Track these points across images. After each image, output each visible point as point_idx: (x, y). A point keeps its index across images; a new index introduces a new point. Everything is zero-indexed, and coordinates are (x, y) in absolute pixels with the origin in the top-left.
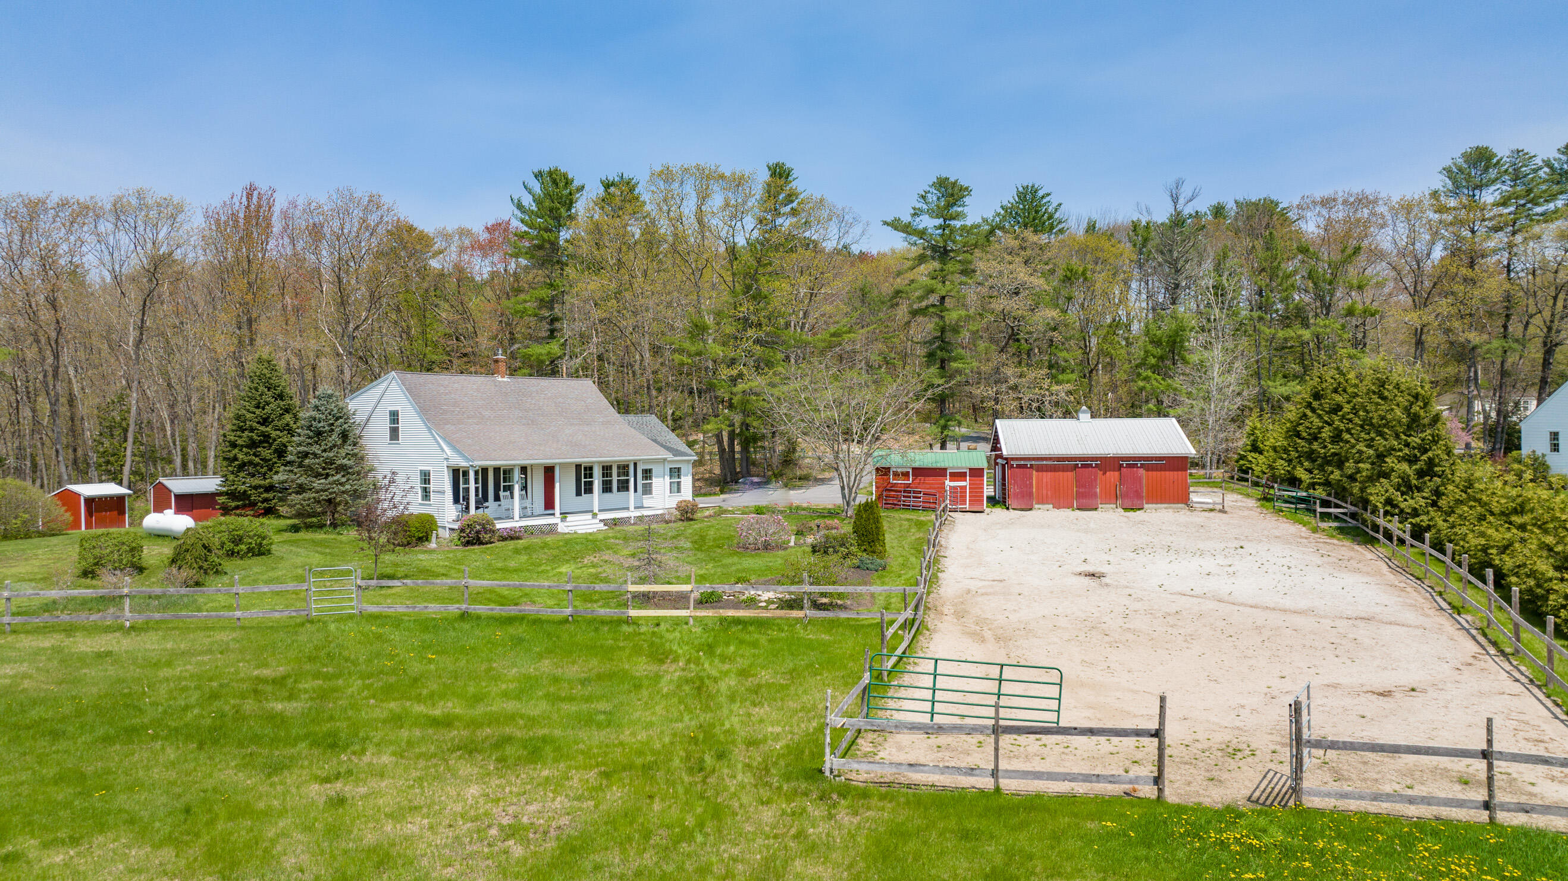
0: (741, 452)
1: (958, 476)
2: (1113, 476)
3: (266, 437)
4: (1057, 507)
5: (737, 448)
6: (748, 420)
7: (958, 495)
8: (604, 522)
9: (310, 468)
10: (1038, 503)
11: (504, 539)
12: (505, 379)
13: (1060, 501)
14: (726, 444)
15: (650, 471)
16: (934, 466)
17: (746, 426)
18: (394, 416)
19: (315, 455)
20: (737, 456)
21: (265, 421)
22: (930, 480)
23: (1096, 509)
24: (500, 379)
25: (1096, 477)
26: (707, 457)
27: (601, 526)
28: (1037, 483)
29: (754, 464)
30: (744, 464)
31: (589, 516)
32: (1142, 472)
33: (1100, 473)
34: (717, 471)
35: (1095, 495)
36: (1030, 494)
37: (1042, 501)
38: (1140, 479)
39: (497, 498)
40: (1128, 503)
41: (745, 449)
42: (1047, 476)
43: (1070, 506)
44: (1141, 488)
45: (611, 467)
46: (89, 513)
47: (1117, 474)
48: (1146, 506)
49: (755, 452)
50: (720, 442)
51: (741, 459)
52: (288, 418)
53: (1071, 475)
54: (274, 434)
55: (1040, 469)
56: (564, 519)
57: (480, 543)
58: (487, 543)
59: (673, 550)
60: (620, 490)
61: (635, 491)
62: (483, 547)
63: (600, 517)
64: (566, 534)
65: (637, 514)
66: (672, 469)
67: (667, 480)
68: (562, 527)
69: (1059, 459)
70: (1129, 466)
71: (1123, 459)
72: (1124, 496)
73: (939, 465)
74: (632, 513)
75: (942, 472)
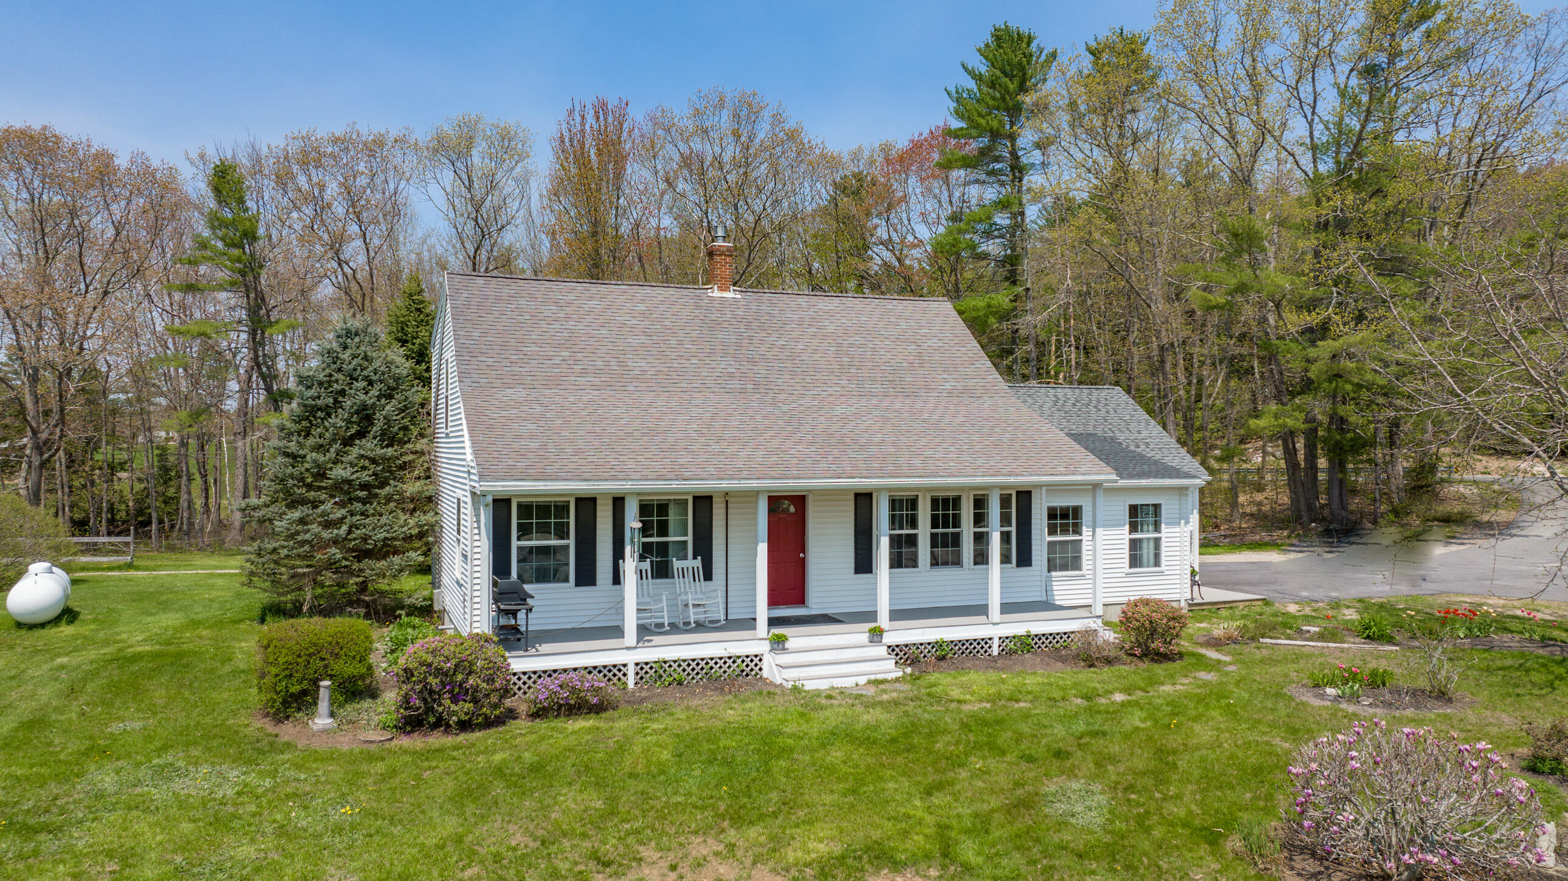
0: (1330, 470)
5: (1322, 463)
6: (1342, 410)
8: (905, 655)
11: (539, 713)
12: (729, 295)
14: (1301, 456)
15: (1077, 511)
17: (1340, 422)
18: (448, 373)
20: (1322, 476)
24: (716, 293)
26: (1268, 477)
27: (889, 669)
29: (1354, 492)
30: (1336, 492)
31: (857, 634)
34: (1285, 499)
41: (1338, 464)
45: (957, 501)
49: (1357, 471)
50: (1290, 453)
51: (1330, 481)
56: (778, 643)
57: (440, 724)
58: (465, 726)
59: (1020, 842)
60: (981, 558)
61: (1025, 559)
62: (448, 740)
63: (890, 638)
64: (770, 691)
65: (1019, 629)
66: (1134, 510)
67: (1123, 535)
68: (774, 669)
74: (996, 627)
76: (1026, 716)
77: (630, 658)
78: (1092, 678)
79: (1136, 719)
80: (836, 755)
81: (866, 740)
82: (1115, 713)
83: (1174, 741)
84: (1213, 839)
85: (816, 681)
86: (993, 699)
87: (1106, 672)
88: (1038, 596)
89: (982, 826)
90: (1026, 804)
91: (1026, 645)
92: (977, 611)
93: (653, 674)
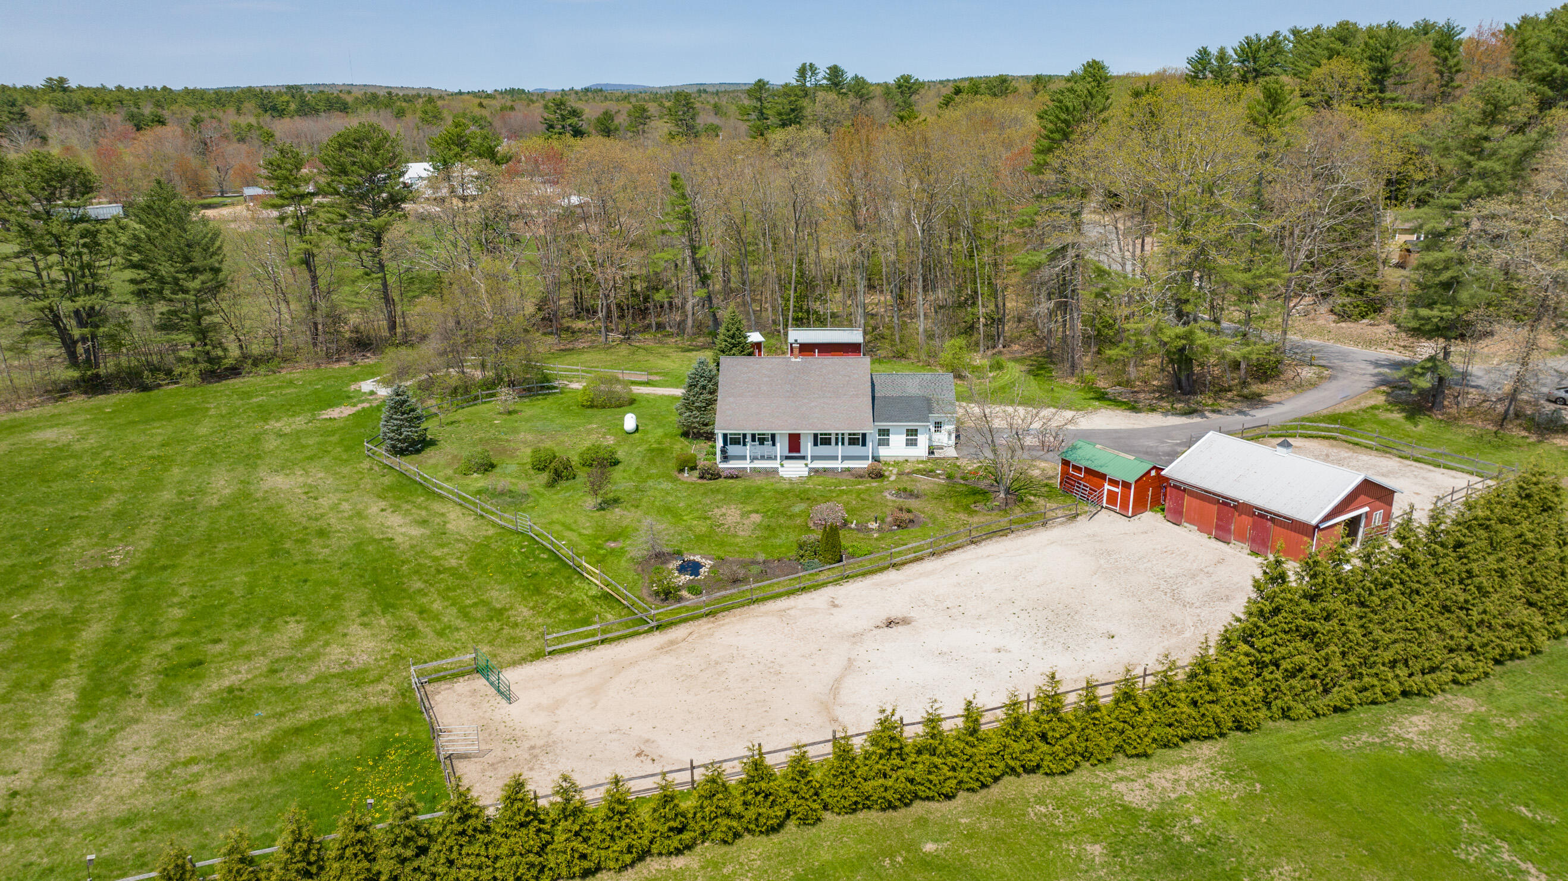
1: (1114, 482)
2: (1247, 520)
4: (1199, 530)
7: (1114, 497)
8: (811, 470)
10: (1186, 522)
11: (727, 477)
13: (1203, 527)
16: (1096, 469)
22: (1095, 480)
23: (1229, 543)
24: (794, 360)
25: (1233, 516)
27: (804, 474)
28: (1188, 505)
31: (803, 465)
32: (1270, 524)
33: (1236, 514)
35: (1229, 531)
36: (1182, 513)
37: (1190, 522)
38: (1268, 529)
40: (1255, 547)
42: (1196, 502)
43: (1209, 533)
44: (1268, 537)
47: (1251, 519)
48: (1269, 556)
53: (1214, 508)
55: (1192, 494)
56: (783, 465)
57: (705, 479)
58: (713, 479)
60: (837, 444)
62: (710, 482)
63: (811, 466)
64: (777, 477)
65: (846, 466)
66: (908, 430)
67: (903, 437)
68: (778, 470)
69: (1206, 491)
70: (1260, 515)
71: (1257, 508)
72: (1253, 540)
73: (1102, 470)
74: (838, 465)
75: (1103, 476)
77: (748, 466)
81: (778, 491)
83: (835, 499)
85: (789, 475)
86: (816, 485)
91: (847, 470)
92: (835, 458)
93: (754, 470)
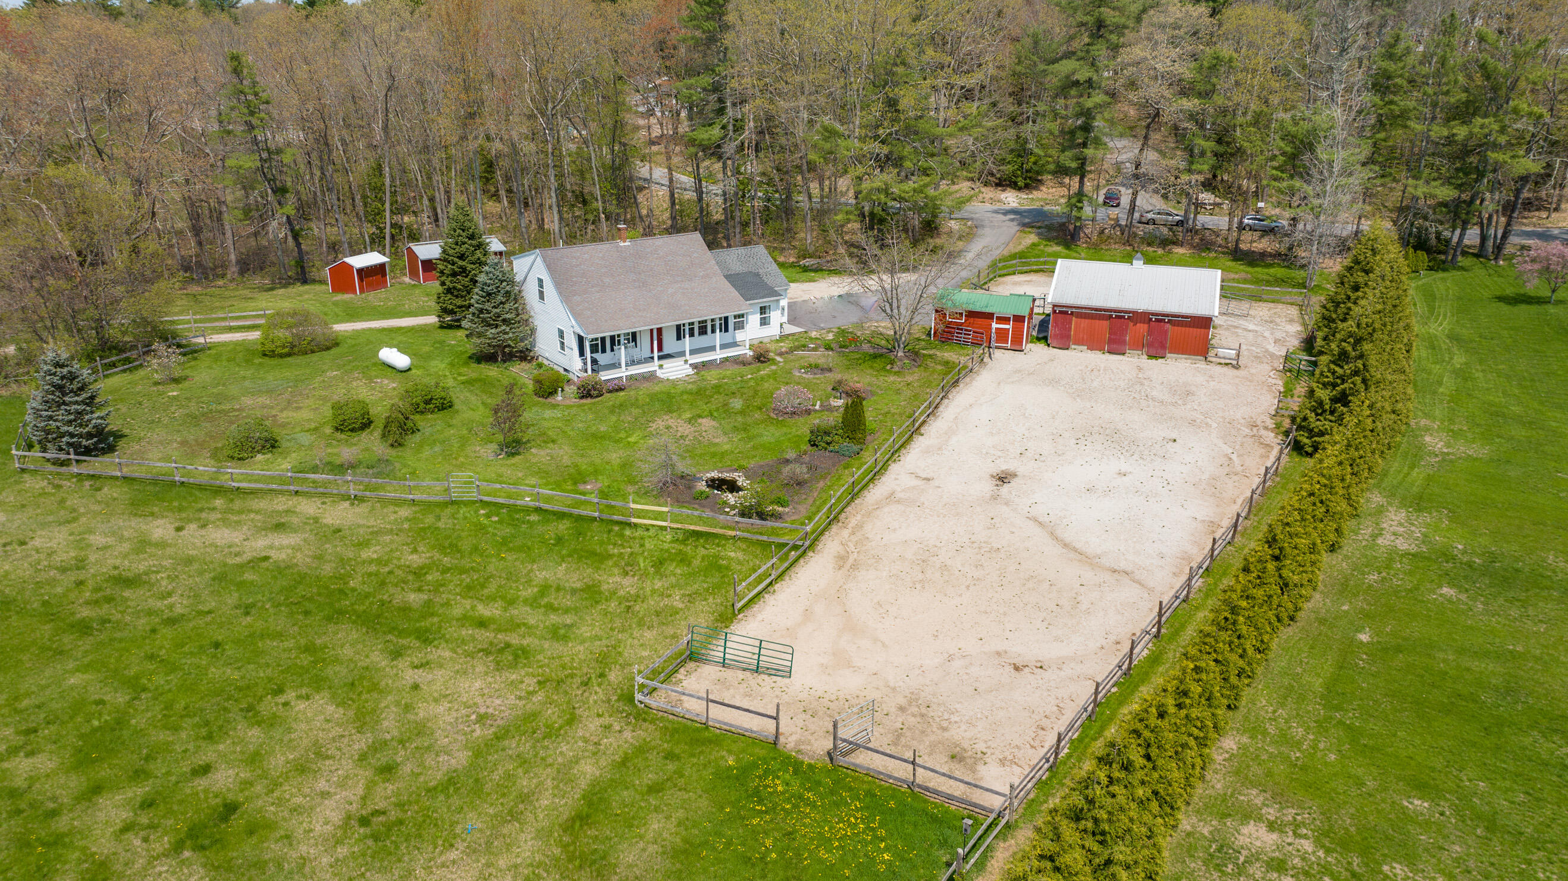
1: (1003, 320)
2: (1142, 328)
3: (464, 270)
4: (1091, 348)
7: (1002, 335)
8: (694, 366)
9: (484, 320)
10: (1074, 344)
11: (610, 392)
12: (627, 243)
13: (1094, 345)
16: (984, 310)
18: (540, 281)
19: (488, 312)
21: (462, 257)
22: (979, 321)
23: (1124, 354)
24: (622, 244)
25: (1127, 326)
27: (690, 371)
28: (1076, 328)
31: (680, 360)
32: (1168, 326)
33: (1131, 324)
35: (1124, 342)
36: (1068, 337)
37: (1079, 343)
38: (1166, 332)
39: (612, 350)
40: (1153, 352)
42: (1085, 323)
43: (1101, 349)
44: (1166, 339)
46: (361, 279)
47: (1146, 326)
48: (1168, 355)
52: (478, 254)
53: (1106, 324)
54: (469, 267)
55: (1080, 316)
56: (661, 367)
57: (591, 397)
58: (597, 397)
59: (725, 412)
60: (713, 331)
61: (726, 330)
62: (593, 400)
63: (690, 362)
64: (661, 381)
65: (725, 355)
66: (761, 308)
67: (758, 316)
68: (659, 373)
69: (1096, 310)
70: (1157, 320)
71: (1153, 314)
72: (1150, 345)
73: (987, 310)
74: (718, 355)
75: (990, 316)
76: (726, 383)
77: (624, 375)
78: (743, 369)
79: (752, 383)
80: (685, 397)
81: (690, 393)
82: (747, 382)
83: (759, 388)
84: (760, 409)
85: (672, 376)
86: (718, 379)
87: (747, 368)
88: (731, 341)
89: (717, 410)
90: (726, 405)
91: (726, 360)
92: (712, 348)
93: (630, 378)
